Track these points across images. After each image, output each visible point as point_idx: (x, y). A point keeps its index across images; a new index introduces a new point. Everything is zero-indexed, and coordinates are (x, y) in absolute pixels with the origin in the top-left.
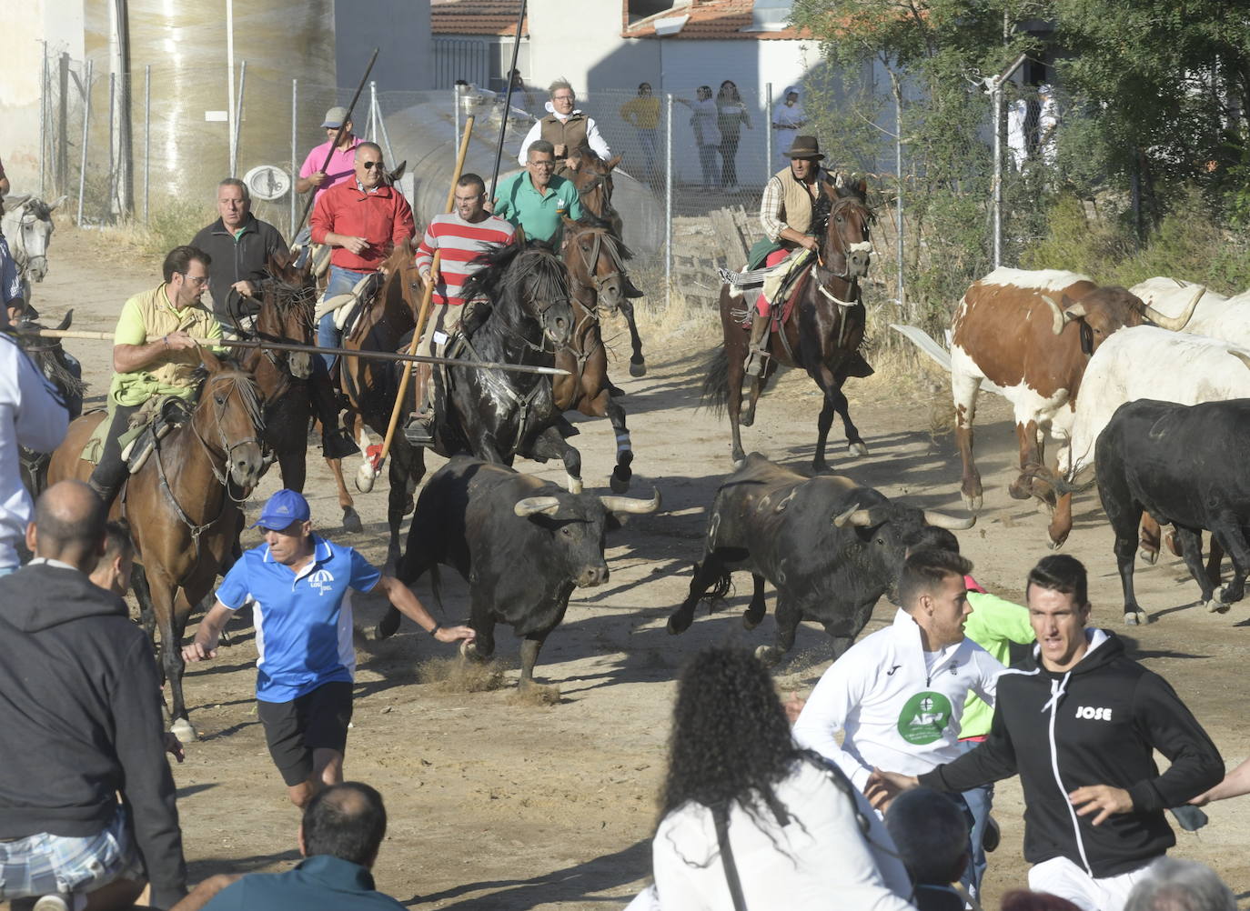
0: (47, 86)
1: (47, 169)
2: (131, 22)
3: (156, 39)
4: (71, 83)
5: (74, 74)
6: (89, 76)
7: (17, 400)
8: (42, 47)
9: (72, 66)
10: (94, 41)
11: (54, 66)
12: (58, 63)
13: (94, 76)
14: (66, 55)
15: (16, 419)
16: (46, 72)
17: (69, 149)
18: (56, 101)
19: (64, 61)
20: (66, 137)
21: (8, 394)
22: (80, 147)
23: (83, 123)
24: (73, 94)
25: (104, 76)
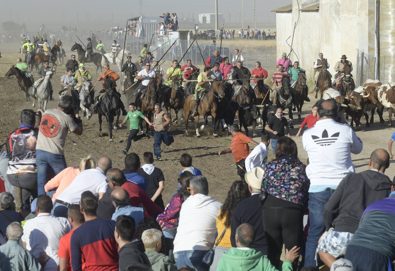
0: (358, 61)
1: (358, 82)
2: (380, 44)
3: (386, 49)
4: (364, 60)
5: (365, 58)
6: (369, 58)
7: (352, 142)
8: (357, 51)
9: (365, 56)
10: (370, 49)
11: (360, 56)
12: (361, 55)
13: (371, 58)
14: (363, 53)
15: (351, 147)
16: (358, 57)
17: (363, 76)
18: (360, 64)
19: (363, 54)
20: (362, 74)
21: (349, 140)
22: (366, 76)
23: (367, 70)
24: (365, 62)
25: (373, 58)
